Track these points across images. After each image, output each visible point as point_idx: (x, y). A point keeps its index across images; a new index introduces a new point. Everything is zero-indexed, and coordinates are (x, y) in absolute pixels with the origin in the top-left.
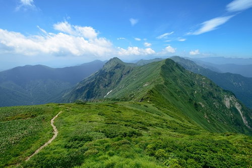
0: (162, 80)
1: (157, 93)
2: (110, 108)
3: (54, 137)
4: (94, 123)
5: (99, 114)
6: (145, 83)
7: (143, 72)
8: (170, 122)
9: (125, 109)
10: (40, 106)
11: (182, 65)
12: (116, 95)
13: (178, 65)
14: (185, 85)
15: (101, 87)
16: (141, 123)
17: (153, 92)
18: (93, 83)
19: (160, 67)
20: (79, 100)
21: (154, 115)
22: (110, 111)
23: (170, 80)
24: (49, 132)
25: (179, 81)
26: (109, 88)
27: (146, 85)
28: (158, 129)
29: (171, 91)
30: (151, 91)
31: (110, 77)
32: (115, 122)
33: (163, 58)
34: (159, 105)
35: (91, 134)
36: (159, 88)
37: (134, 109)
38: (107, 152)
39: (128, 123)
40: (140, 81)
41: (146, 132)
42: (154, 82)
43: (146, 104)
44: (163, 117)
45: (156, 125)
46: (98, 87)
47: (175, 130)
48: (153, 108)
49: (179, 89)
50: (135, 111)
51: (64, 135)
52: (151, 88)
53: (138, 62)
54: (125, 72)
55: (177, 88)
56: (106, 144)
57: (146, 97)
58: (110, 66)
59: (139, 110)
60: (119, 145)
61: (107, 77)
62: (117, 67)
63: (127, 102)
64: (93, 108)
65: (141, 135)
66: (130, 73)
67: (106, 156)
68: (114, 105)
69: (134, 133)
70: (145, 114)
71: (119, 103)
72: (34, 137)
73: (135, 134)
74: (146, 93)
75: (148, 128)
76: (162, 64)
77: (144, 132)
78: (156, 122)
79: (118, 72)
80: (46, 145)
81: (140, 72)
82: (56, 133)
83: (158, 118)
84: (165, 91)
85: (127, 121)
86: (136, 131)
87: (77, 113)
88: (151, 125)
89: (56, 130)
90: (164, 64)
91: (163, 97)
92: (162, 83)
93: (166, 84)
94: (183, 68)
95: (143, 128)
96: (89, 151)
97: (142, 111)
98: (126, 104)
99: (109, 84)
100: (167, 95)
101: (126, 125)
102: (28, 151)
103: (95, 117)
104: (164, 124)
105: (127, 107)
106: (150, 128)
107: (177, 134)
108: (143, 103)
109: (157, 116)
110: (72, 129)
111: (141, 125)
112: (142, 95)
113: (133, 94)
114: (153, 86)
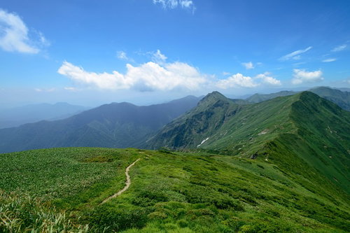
0: (293, 126)
1: (283, 147)
2: (203, 163)
3: (126, 188)
4: (175, 180)
5: (184, 169)
6: (261, 129)
7: (259, 112)
8: (306, 199)
9: (225, 167)
10: (119, 150)
11: (336, 102)
12: (215, 144)
13: (325, 102)
14: (343, 137)
15: (194, 132)
16: (245, 190)
17: (275, 145)
18: (184, 126)
19: (290, 104)
20: (165, 147)
21: (276, 183)
22: (200, 167)
23: (310, 128)
24: (121, 182)
25: (329, 131)
26: (205, 134)
27: (263, 133)
28: (276, 207)
29: (313, 146)
30: (273, 143)
31: (207, 119)
32: (204, 182)
33: (295, 91)
34: (286, 167)
35: (167, 194)
36: (286, 139)
37: (240, 168)
38: (179, 221)
39: (224, 188)
40: (253, 126)
41: (252, 207)
42: (278, 129)
43: (261, 164)
44: (293, 190)
45: (275, 199)
46: (190, 133)
47: (312, 214)
48: (275, 171)
49: (329, 145)
50: (241, 172)
51: (135, 188)
52: (272, 139)
53: (251, 97)
54: (229, 112)
55: (325, 141)
56: (180, 210)
57: (263, 152)
58: (207, 103)
59: (247, 170)
60: (198, 215)
61: (202, 118)
62: (217, 105)
63: (229, 157)
64: (178, 159)
65: (241, 209)
66: (237, 114)
67: (176, 225)
68: (209, 159)
69: (229, 203)
70: (259, 179)
71: (217, 158)
72: (105, 185)
73: (232, 206)
74: (262, 145)
75: (257, 201)
76: (293, 100)
77: (248, 206)
78: (275, 195)
79: (219, 112)
80: (115, 196)
81: (254, 112)
82: (128, 184)
83: (282, 189)
84: (299, 145)
85: (224, 185)
86: (235, 201)
87: (157, 163)
88: (263, 198)
89: (129, 180)
90: (298, 100)
91: (296, 156)
92: (294, 131)
93: (300, 133)
94: (337, 107)
95: (248, 199)
96: (155, 213)
97: (254, 173)
98: (228, 160)
99: (205, 128)
100: (303, 151)
101: (220, 190)
102: (96, 199)
103: (179, 172)
104: (292, 200)
105: (229, 164)
106: (262, 203)
107: (313, 221)
108: (256, 162)
109: (282, 186)
110: (146, 182)
111: (244, 194)
112: (256, 148)
113: (241, 146)
114: (275, 135)
